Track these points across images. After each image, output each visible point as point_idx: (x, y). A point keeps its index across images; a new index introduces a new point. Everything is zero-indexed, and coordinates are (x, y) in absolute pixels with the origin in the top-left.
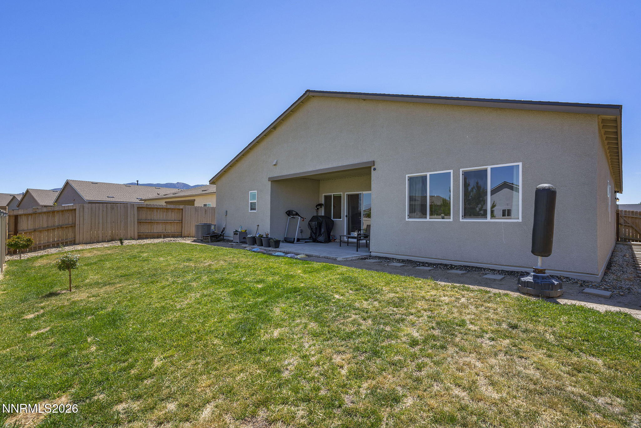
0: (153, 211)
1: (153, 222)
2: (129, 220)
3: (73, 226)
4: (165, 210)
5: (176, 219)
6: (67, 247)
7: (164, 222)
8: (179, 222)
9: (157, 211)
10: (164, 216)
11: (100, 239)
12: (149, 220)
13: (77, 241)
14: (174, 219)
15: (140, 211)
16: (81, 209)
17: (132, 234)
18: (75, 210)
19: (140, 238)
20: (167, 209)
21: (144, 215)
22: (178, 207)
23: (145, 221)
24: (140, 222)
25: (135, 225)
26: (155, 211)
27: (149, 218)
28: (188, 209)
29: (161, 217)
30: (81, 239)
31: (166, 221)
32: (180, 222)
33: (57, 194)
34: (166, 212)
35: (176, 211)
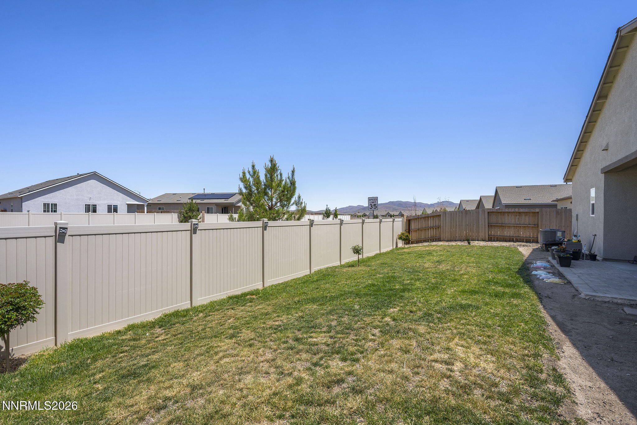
0: (504, 215)
1: (504, 226)
2: (480, 223)
3: (439, 227)
4: (518, 214)
5: (531, 223)
6: (434, 243)
7: (517, 226)
8: (534, 226)
9: (509, 215)
10: (517, 220)
11: (457, 238)
12: (500, 224)
13: (442, 239)
14: (528, 224)
15: (491, 215)
16: (444, 215)
17: (484, 236)
18: (440, 215)
19: (490, 240)
20: (519, 213)
21: (494, 219)
22: (532, 210)
23: (495, 225)
24: (490, 226)
25: (486, 228)
26: (506, 214)
27: (500, 222)
28: (546, 212)
29: (513, 221)
30: (444, 237)
31: (518, 225)
32: (536, 226)
33: (493, 198)
34: (519, 216)
35: (531, 214)
